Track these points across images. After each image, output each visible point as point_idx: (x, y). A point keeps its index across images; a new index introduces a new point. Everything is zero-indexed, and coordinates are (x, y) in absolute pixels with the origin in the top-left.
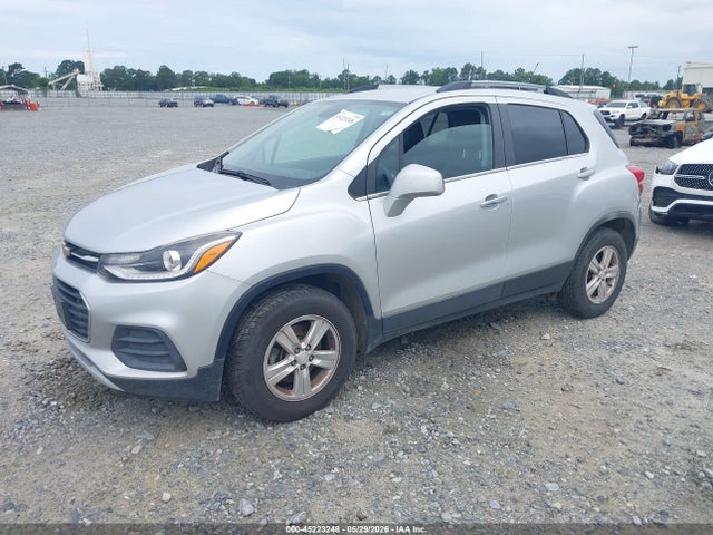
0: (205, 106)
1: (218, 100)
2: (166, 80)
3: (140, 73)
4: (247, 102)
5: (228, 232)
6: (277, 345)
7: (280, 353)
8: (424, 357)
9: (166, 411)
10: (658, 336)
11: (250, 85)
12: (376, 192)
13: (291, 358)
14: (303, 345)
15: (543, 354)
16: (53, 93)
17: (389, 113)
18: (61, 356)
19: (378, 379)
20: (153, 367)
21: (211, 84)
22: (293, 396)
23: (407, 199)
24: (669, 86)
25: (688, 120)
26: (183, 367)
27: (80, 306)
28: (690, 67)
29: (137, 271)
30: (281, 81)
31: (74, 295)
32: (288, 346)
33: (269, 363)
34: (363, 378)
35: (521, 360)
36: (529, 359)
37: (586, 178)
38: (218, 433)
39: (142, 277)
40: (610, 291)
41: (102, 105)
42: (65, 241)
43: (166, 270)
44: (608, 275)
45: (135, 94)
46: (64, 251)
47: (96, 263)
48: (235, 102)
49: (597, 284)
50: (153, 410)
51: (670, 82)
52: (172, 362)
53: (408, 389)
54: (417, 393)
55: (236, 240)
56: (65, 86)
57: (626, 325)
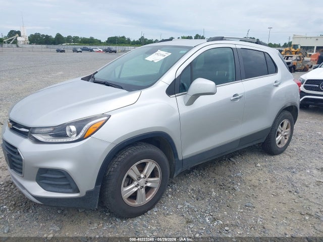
0: (78, 52)
1: (84, 49)
2: (59, 40)
3: (47, 37)
4: (97, 50)
5: (103, 115)
6: (128, 177)
7: (130, 181)
8: (200, 177)
9: (66, 212)
10: (312, 164)
11: (99, 43)
12: (180, 92)
13: (136, 183)
14: (142, 176)
15: (259, 174)
16: (6, 45)
17: (184, 52)
18: (8, 180)
19: (178, 191)
20: (60, 191)
21: (80, 42)
22: (137, 203)
23: (196, 96)
24: (285, 45)
25: (298, 60)
26: (77, 191)
27: (18, 157)
28: (295, 37)
29: (51, 137)
30: (112, 41)
31: (14, 150)
32: (134, 176)
33: (124, 187)
34: (170, 190)
35: (249, 178)
36: (253, 177)
37: (277, 86)
38: (96, 225)
39: (54, 140)
40: (286, 141)
41: (29, 51)
42: (10, 120)
43: (68, 136)
44: (286, 134)
45: (45, 46)
46: (9, 125)
47: (27, 132)
48: (91, 50)
49: (281, 138)
50: (59, 212)
51: (285, 44)
52: (71, 188)
53: (195, 196)
54: (200, 198)
55: (108, 119)
56: (11, 42)
57: (295, 158)
